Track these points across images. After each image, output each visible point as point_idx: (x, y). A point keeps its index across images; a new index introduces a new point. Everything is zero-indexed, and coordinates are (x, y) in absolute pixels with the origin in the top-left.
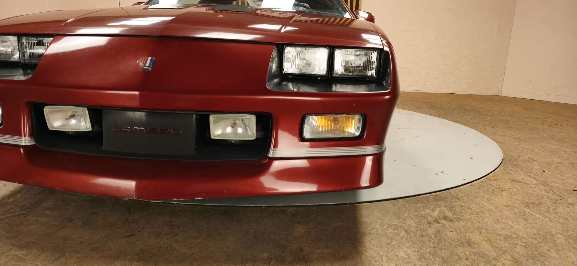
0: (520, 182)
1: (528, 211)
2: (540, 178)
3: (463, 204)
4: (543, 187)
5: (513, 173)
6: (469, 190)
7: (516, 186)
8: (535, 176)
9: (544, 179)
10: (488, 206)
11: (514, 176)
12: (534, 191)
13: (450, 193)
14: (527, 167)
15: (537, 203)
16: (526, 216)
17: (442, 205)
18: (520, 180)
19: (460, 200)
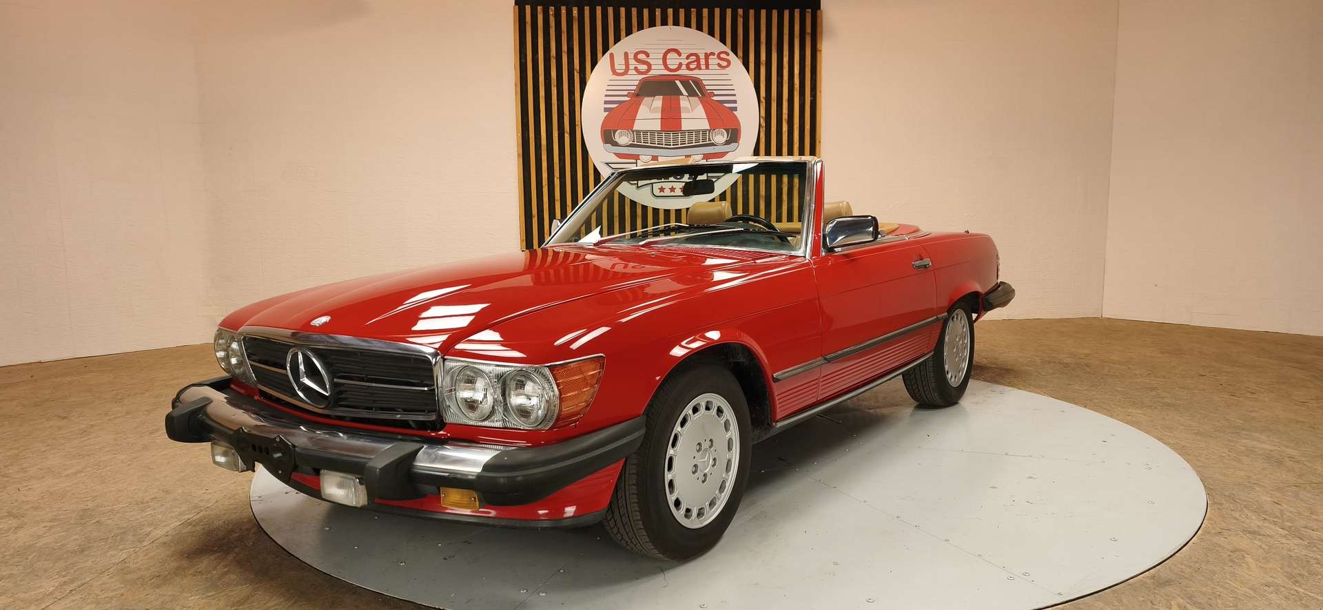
0: (1259, 535)
1: (1303, 591)
2: (1283, 522)
3: (1204, 589)
4: (1297, 541)
5: (1237, 515)
6: (1195, 560)
7: (1259, 543)
8: (1275, 520)
9: (1291, 525)
10: (1239, 587)
11: (1243, 522)
12: (1290, 550)
13: (1170, 568)
14: (1249, 499)
15: (1306, 574)
16: (1303, 602)
17: (1175, 595)
18: (1257, 529)
19: (1194, 582)
